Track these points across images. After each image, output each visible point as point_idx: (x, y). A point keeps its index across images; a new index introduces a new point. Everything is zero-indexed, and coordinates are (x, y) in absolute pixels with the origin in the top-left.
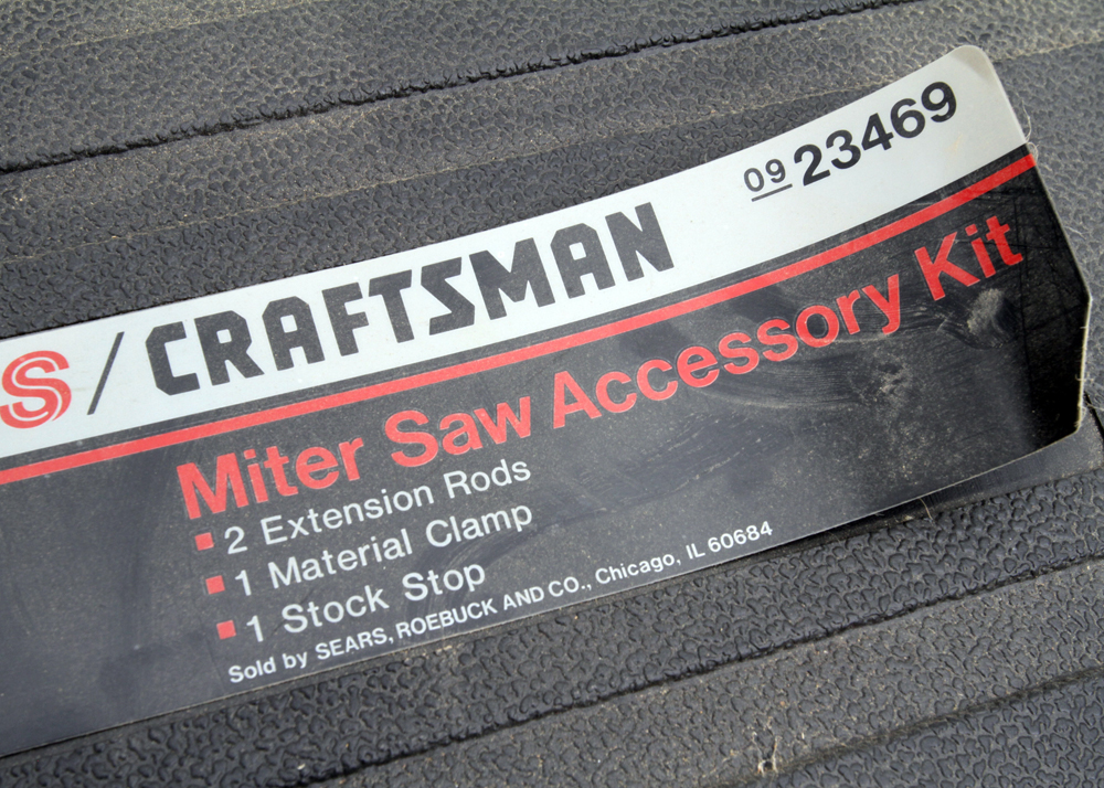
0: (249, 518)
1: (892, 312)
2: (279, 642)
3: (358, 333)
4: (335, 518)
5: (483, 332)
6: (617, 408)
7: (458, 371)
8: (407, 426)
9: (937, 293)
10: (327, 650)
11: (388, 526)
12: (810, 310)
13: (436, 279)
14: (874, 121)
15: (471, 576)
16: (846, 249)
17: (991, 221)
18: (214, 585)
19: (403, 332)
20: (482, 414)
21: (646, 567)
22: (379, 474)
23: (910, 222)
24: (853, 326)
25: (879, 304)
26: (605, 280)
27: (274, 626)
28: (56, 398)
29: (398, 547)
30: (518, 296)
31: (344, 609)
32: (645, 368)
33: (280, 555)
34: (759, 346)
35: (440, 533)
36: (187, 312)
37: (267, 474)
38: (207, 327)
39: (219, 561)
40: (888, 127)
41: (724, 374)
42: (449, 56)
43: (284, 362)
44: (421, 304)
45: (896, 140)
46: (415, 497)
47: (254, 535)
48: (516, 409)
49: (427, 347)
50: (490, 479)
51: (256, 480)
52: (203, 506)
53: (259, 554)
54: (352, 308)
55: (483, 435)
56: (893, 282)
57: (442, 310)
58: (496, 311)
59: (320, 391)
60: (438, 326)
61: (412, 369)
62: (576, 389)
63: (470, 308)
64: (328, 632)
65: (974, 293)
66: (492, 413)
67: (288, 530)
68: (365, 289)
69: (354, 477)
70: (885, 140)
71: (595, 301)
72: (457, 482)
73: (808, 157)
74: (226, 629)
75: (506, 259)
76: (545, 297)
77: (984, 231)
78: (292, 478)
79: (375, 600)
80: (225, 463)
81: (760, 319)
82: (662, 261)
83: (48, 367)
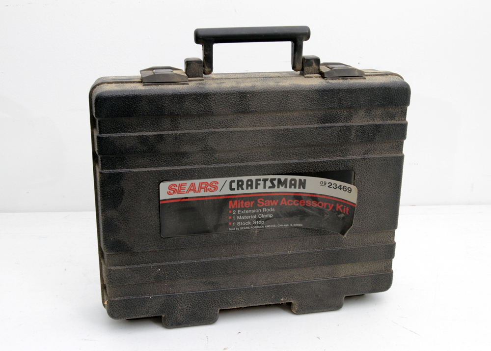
0: (236, 209)
1: (331, 208)
2: (236, 226)
3: (258, 186)
4: (247, 212)
5: (276, 190)
6: (289, 205)
7: (270, 194)
8: (261, 201)
9: (337, 210)
10: (242, 228)
11: (254, 214)
12: (321, 202)
13: (272, 181)
14: (341, 186)
15: (262, 222)
16: (329, 198)
17: (347, 208)
18: (230, 218)
19: (265, 187)
20: (271, 201)
21: (284, 225)
22: (255, 207)
23: (338, 200)
24: (325, 207)
25: (329, 206)
26: (295, 187)
27: (236, 224)
28: (216, 188)
29: (254, 217)
30: (282, 186)
31: (245, 224)
32: (295, 201)
33: (239, 215)
34: (311, 203)
35: (260, 216)
36: (236, 179)
37: (241, 204)
38: (239, 181)
39: (231, 215)
40: (342, 188)
41: (305, 205)
42: (286, 143)
43: (247, 188)
44: (268, 184)
45: (342, 190)
46: (258, 211)
47: (237, 212)
48: (276, 201)
49: (267, 190)
50: (269, 210)
51: (239, 205)
52: (231, 207)
53: (237, 214)
54: (259, 182)
55: (270, 204)
56: (333, 205)
57: (271, 185)
58: (278, 187)
59: (251, 194)
60: (270, 187)
61: (264, 193)
62: (285, 201)
63: (275, 186)
64: (242, 226)
65: (341, 213)
66: (273, 201)
67: (241, 212)
68: (261, 180)
69: (252, 206)
70: (341, 189)
71: (293, 190)
72: (265, 210)
73: (330, 184)
74: (230, 224)
75: (282, 180)
76: (286, 187)
77: (346, 208)
78: (244, 206)
79: (249, 223)
80: (236, 201)
81: (313, 200)
82: (304, 187)
83: (216, 184)
